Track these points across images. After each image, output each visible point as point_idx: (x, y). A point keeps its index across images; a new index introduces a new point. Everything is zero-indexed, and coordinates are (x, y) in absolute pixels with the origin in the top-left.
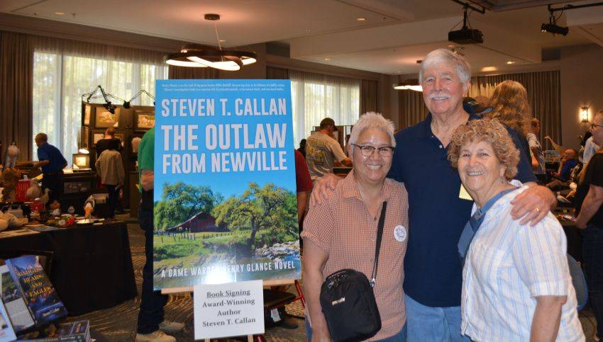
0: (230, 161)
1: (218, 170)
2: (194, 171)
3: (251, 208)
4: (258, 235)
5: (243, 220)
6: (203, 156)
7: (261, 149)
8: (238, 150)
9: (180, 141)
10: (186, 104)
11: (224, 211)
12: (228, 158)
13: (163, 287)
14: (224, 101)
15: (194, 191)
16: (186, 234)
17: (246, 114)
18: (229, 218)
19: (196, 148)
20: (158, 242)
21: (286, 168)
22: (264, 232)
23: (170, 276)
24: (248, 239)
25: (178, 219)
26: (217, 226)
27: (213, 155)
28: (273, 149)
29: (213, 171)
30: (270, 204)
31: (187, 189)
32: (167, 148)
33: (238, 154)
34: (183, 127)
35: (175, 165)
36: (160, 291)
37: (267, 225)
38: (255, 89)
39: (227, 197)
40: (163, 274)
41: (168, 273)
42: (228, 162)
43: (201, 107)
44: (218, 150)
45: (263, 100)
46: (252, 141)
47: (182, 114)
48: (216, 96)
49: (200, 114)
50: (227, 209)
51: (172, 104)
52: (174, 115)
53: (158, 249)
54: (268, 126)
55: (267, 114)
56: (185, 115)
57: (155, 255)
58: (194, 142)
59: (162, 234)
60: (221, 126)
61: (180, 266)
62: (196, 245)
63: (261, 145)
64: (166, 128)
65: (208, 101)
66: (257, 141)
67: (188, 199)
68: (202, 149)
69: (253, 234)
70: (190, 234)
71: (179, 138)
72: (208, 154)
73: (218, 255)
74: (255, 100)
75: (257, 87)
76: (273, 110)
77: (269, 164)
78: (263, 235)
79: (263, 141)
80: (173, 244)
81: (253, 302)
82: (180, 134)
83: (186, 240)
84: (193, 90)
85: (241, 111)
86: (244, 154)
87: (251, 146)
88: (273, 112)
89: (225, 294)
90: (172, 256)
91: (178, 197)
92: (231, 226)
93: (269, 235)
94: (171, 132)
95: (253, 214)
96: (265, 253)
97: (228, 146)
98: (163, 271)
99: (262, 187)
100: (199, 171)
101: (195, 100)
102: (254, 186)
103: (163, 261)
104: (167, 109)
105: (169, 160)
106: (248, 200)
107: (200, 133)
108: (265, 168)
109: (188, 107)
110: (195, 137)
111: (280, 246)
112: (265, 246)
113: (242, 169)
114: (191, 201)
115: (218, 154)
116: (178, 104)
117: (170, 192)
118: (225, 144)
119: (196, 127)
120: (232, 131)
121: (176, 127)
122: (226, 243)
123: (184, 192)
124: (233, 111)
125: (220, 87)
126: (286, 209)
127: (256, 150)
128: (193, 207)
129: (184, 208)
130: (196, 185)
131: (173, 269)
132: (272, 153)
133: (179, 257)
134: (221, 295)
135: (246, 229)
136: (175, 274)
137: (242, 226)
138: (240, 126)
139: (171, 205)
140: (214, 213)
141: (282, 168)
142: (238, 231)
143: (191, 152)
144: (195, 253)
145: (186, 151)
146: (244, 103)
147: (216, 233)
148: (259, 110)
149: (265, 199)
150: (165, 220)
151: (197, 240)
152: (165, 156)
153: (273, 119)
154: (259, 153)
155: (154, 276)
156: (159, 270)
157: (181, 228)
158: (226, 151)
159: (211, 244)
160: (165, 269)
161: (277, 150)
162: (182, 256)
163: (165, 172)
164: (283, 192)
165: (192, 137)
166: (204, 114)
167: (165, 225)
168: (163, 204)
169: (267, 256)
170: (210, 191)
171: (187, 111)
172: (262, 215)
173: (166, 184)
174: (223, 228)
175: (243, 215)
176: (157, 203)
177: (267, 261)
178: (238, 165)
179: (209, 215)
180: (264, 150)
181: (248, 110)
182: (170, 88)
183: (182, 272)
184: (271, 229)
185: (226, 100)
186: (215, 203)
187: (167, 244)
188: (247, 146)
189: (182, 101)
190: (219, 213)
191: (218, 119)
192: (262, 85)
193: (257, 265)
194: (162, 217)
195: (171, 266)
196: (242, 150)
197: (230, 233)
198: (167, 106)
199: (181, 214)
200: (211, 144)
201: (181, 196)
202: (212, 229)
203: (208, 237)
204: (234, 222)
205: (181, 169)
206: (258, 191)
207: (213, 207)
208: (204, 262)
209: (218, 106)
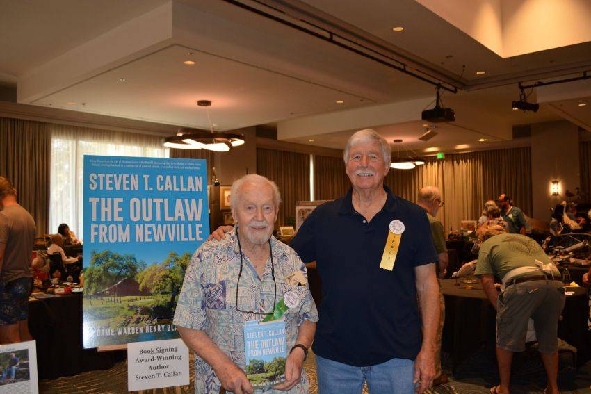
0: (152, 232)
1: (142, 240)
2: (120, 241)
3: (171, 275)
5: (164, 285)
6: (128, 226)
7: (180, 222)
8: (158, 222)
9: (106, 212)
10: (111, 179)
11: (147, 277)
12: (150, 229)
14: (146, 177)
15: (119, 259)
16: (113, 298)
17: (166, 190)
18: (151, 284)
19: (121, 219)
20: (87, 305)
21: (202, 239)
23: (98, 335)
24: (168, 303)
25: (105, 284)
26: (141, 290)
27: (137, 226)
28: (191, 222)
29: (137, 240)
31: (113, 257)
32: (94, 219)
33: (159, 226)
35: (102, 234)
38: (175, 167)
39: (150, 264)
40: (92, 334)
41: (96, 333)
42: (150, 233)
43: (125, 182)
44: (142, 222)
45: (182, 177)
46: (172, 214)
47: (108, 188)
48: (139, 172)
49: (125, 188)
50: (149, 275)
51: (98, 178)
52: (101, 188)
54: (186, 201)
55: (185, 190)
56: (111, 188)
58: (120, 214)
59: (91, 297)
60: (144, 200)
61: (107, 327)
62: (122, 308)
63: (180, 218)
64: (94, 201)
65: (132, 176)
66: (177, 214)
67: (114, 266)
68: (127, 220)
69: (173, 298)
70: (116, 298)
71: (106, 209)
72: (133, 224)
73: (142, 317)
74: (175, 177)
75: (177, 166)
76: (190, 186)
77: (186, 236)
79: (182, 214)
80: (101, 306)
82: (106, 206)
83: (113, 303)
84: (119, 165)
85: (162, 186)
86: (165, 226)
87: (171, 219)
88: (191, 189)
90: (100, 317)
91: (105, 264)
92: (152, 291)
97: (150, 218)
99: (181, 256)
100: (124, 240)
101: (120, 176)
102: (174, 255)
104: (95, 183)
105: (97, 230)
106: (168, 267)
107: (125, 206)
108: (183, 239)
109: (113, 181)
110: (121, 209)
113: (163, 239)
114: (117, 267)
115: (142, 226)
116: (105, 178)
117: (97, 260)
118: (147, 216)
119: (121, 200)
120: (154, 204)
121: (103, 200)
122: (149, 306)
123: (110, 259)
124: (154, 186)
125: (143, 164)
127: (175, 223)
128: (119, 273)
129: (111, 274)
130: (121, 253)
131: (100, 329)
132: (190, 226)
135: (166, 293)
136: (103, 334)
137: (163, 291)
138: (161, 200)
139: (99, 271)
140: (138, 278)
141: (199, 239)
142: (159, 295)
143: (117, 223)
144: (120, 315)
145: (113, 222)
146: (165, 178)
147: (140, 297)
148: (178, 186)
149: (184, 267)
150: (93, 284)
151: (123, 302)
152: (93, 226)
153: (191, 195)
154: (178, 225)
157: (108, 292)
158: (148, 223)
159: (136, 307)
160: (94, 329)
161: (194, 223)
163: (93, 241)
165: (117, 210)
166: (128, 189)
167: (93, 290)
168: (92, 270)
170: (134, 259)
171: (113, 185)
173: (94, 253)
174: (146, 292)
175: (164, 280)
176: (86, 269)
178: (160, 236)
179: (134, 281)
180: (183, 222)
181: (168, 186)
182: (97, 163)
183: (109, 331)
185: (149, 176)
186: (138, 270)
187: (95, 306)
188: (167, 218)
189: (109, 176)
190: (143, 278)
191: (141, 194)
192: (181, 164)
194: (91, 281)
195: (99, 327)
196: (163, 222)
197: (152, 297)
198: (95, 180)
199: (108, 280)
200: (135, 216)
201: (108, 263)
202: (136, 293)
203: (132, 301)
204: (156, 287)
205: (108, 237)
206: (177, 260)
207: (137, 273)
208: (129, 322)
209: (141, 181)
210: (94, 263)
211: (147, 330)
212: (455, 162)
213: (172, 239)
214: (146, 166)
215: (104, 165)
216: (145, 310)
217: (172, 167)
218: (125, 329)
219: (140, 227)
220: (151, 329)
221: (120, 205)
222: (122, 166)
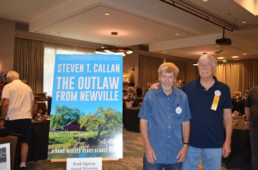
0: (90, 96)
1: (83, 100)
2: (71, 100)
3: (99, 120)
4: (101, 134)
5: (94, 125)
6: (76, 92)
7: (105, 89)
8: (94, 90)
9: (65, 85)
10: (69, 66)
12: (88, 94)
13: (52, 158)
15: (70, 110)
16: (65, 132)
17: (99, 72)
18: (87, 125)
19: (73, 88)
20: (51, 135)
21: (118, 100)
22: (104, 132)
23: (56, 153)
24: (96, 136)
25: (62, 124)
26: (81, 128)
27: (81, 92)
28: (112, 90)
29: (81, 100)
30: (109, 118)
31: (67, 109)
32: (59, 88)
33: (94, 92)
34: (67, 78)
35: (62, 96)
36: (50, 160)
37: (106, 129)
38: (105, 59)
39: (87, 114)
40: (53, 152)
41: (55, 151)
42: (88, 96)
43: (77, 68)
44: (84, 90)
45: (108, 65)
46: (101, 85)
47: (67, 71)
48: (85, 62)
49: (76, 71)
50: (86, 120)
51: (63, 66)
52: (64, 72)
53: (51, 139)
54: (110, 78)
55: (110, 72)
56: (69, 72)
57: (49, 142)
58: (72, 86)
59: (53, 131)
60: (86, 78)
61: (61, 148)
62: (70, 138)
63: (106, 87)
64: (59, 78)
65: (81, 65)
66: (104, 86)
67: (67, 114)
68: (76, 89)
69: (99, 133)
70: (67, 132)
71: (65, 83)
73: (81, 143)
74: (104, 65)
75: (105, 58)
76: (113, 70)
77: (109, 98)
78: (104, 134)
79: (107, 86)
80: (58, 136)
81: (96, 169)
82: (65, 81)
83: (65, 135)
84: (74, 59)
85: (97, 70)
86: (97, 92)
87: (101, 88)
88: (113, 71)
89: (82, 164)
90: (58, 143)
91: (62, 113)
92: (88, 129)
93: (107, 134)
94: (62, 80)
95: (99, 123)
96: (105, 144)
97: (88, 88)
98: (53, 150)
99: (105, 109)
100: (74, 100)
101: (74, 65)
102: (101, 109)
103: (53, 145)
104: (60, 69)
105: (60, 94)
106: (97, 116)
107: (76, 81)
108: (107, 100)
109: (70, 68)
110: (73, 83)
111: (112, 140)
112: (105, 140)
113: (95, 100)
114: (69, 115)
115: (84, 92)
116: (66, 66)
117: (59, 110)
119: (74, 78)
120: (92, 80)
121: (64, 78)
122: (85, 137)
123: (66, 110)
124: (93, 71)
125: (87, 58)
126: (117, 121)
128: (70, 118)
129: (65, 119)
130: (72, 107)
131: (58, 149)
132: (111, 92)
133: (61, 143)
134: (80, 164)
135: (95, 130)
136: (59, 152)
137: (93, 129)
138: (96, 78)
139: (59, 117)
140: (80, 122)
141: (116, 100)
142: (91, 131)
143: (71, 91)
144: (69, 142)
145: (68, 90)
146: (98, 66)
147: (80, 132)
148: (106, 70)
149: (106, 115)
150: (55, 124)
151: (71, 135)
152: (58, 92)
153: (113, 75)
154: (104, 92)
155: (48, 152)
156: (51, 149)
157: (63, 129)
158: (88, 90)
159: (78, 138)
160: (54, 149)
161: (114, 90)
162: (63, 143)
163: (57, 100)
164: (116, 112)
165: (71, 83)
166: (78, 72)
167: (55, 127)
168: (55, 116)
169: (105, 145)
170: (79, 110)
171: (70, 70)
172: (104, 123)
173: (57, 106)
174: (84, 129)
175: (95, 123)
176: (52, 115)
177: (105, 147)
178: (93, 97)
179: (78, 123)
180: (107, 90)
181: (100, 70)
182: (62, 58)
183: (62, 151)
184: (108, 131)
185: (89, 65)
186: (80, 117)
187: (55, 136)
188: (99, 88)
189: (68, 65)
190: (82, 123)
191: (85, 74)
192: (108, 57)
193: (100, 149)
194: (54, 123)
195: (57, 148)
196: (96, 90)
197: (87, 132)
198: (60, 67)
199: (64, 122)
200: (81, 87)
201: (64, 112)
202: (78, 130)
203: (76, 134)
204: (90, 127)
205: (65, 99)
206: (103, 111)
207: (79, 119)
208: (73, 146)
209: (85, 67)
210: (57, 112)
211: (83, 151)
212: (232, 64)
213: (100, 99)
214: (88, 59)
215: (66, 59)
216: (83, 140)
217: (103, 59)
218: (71, 150)
219: (83, 92)
220: (85, 151)
221: (73, 80)
222: (76, 59)
